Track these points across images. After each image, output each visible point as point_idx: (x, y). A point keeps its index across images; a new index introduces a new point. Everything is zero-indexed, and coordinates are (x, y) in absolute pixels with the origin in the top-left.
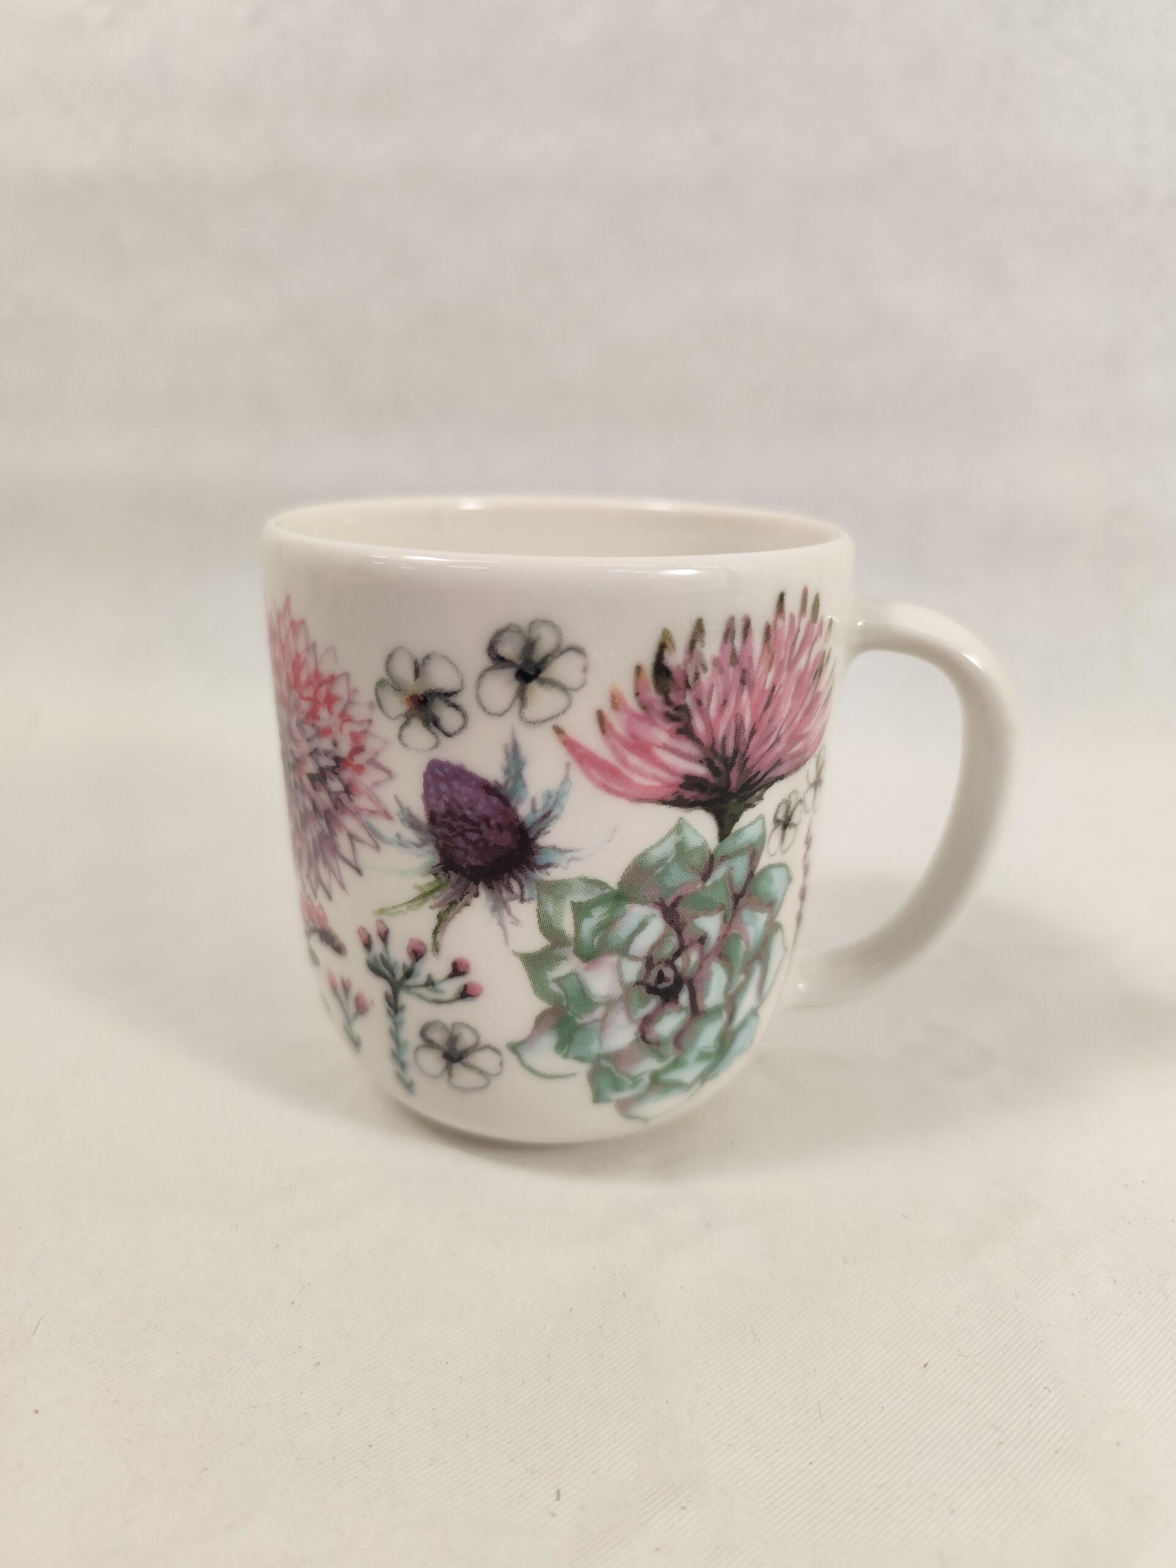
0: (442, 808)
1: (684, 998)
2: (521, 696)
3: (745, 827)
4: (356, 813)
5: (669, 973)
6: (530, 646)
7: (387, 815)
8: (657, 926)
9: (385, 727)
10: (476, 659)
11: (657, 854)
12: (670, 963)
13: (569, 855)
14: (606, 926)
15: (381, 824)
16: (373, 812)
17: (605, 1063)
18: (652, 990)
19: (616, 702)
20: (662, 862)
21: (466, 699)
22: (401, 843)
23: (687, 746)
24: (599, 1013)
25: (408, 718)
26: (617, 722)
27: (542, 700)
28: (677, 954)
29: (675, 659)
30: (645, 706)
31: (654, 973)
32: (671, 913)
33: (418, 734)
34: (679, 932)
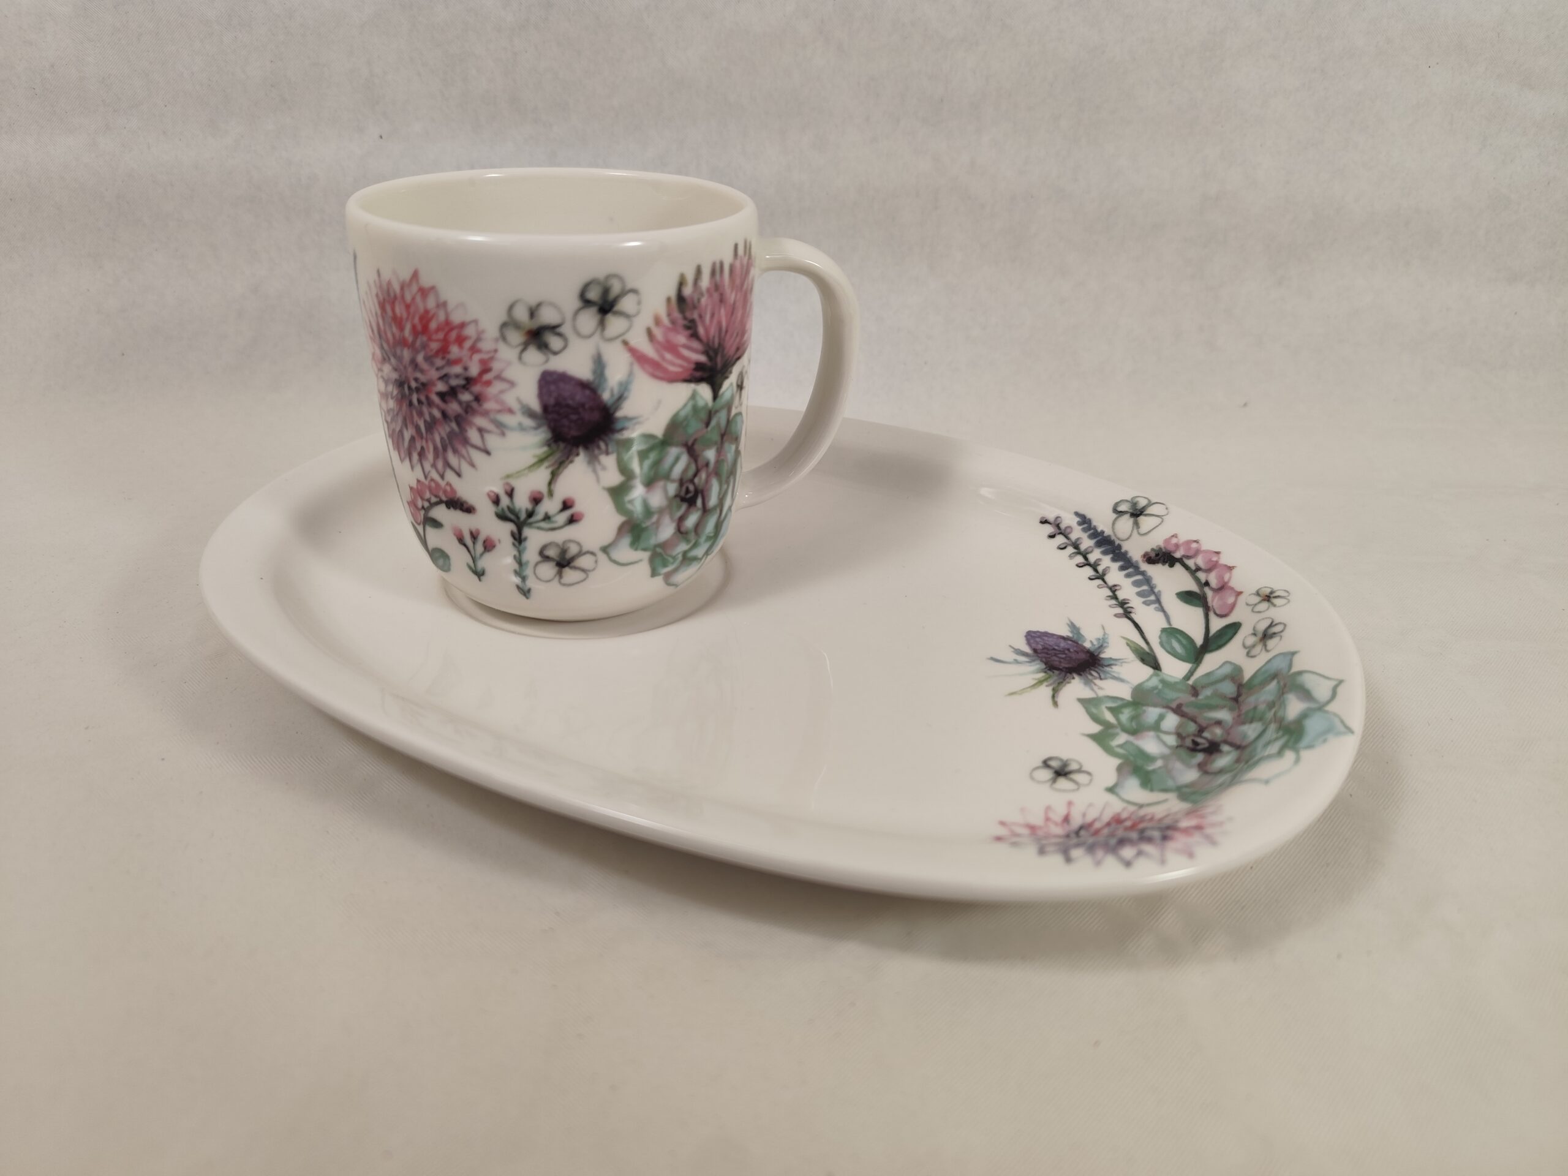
0: (552, 401)
1: (699, 502)
2: (602, 324)
3: (725, 391)
4: (486, 414)
5: (691, 488)
6: (606, 291)
7: (510, 411)
8: (684, 459)
9: (507, 354)
10: (571, 302)
11: (683, 414)
12: (692, 481)
13: (634, 421)
14: (657, 463)
15: (506, 419)
16: (499, 411)
17: (659, 550)
18: (683, 500)
19: (658, 321)
20: (686, 418)
21: (566, 329)
22: (522, 428)
23: (696, 344)
24: (654, 518)
25: (525, 346)
26: (658, 333)
27: (615, 324)
28: (695, 475)
29: (688, 291)
30: (673, 322)
31: (684, 489)
32: (691, 450)
33: (533, 355)
34: (696, 461)
